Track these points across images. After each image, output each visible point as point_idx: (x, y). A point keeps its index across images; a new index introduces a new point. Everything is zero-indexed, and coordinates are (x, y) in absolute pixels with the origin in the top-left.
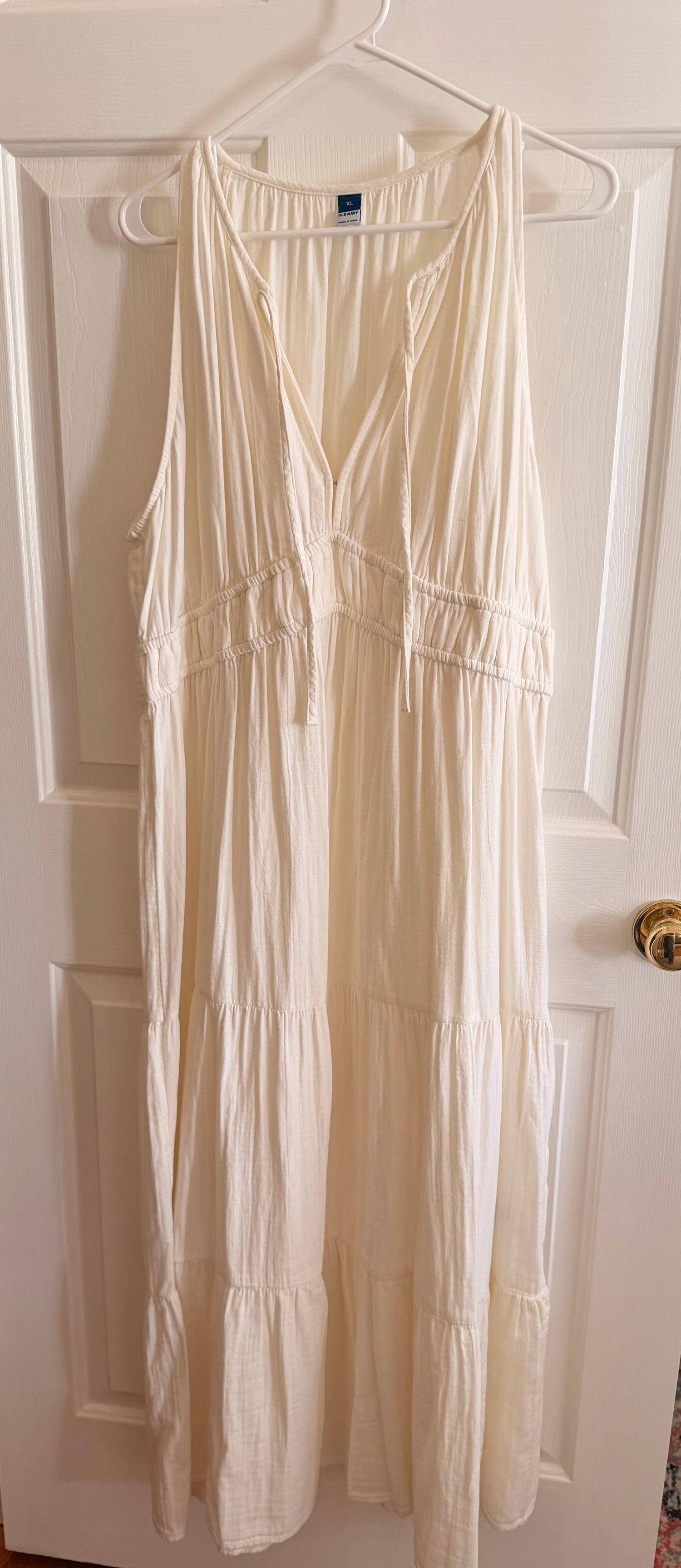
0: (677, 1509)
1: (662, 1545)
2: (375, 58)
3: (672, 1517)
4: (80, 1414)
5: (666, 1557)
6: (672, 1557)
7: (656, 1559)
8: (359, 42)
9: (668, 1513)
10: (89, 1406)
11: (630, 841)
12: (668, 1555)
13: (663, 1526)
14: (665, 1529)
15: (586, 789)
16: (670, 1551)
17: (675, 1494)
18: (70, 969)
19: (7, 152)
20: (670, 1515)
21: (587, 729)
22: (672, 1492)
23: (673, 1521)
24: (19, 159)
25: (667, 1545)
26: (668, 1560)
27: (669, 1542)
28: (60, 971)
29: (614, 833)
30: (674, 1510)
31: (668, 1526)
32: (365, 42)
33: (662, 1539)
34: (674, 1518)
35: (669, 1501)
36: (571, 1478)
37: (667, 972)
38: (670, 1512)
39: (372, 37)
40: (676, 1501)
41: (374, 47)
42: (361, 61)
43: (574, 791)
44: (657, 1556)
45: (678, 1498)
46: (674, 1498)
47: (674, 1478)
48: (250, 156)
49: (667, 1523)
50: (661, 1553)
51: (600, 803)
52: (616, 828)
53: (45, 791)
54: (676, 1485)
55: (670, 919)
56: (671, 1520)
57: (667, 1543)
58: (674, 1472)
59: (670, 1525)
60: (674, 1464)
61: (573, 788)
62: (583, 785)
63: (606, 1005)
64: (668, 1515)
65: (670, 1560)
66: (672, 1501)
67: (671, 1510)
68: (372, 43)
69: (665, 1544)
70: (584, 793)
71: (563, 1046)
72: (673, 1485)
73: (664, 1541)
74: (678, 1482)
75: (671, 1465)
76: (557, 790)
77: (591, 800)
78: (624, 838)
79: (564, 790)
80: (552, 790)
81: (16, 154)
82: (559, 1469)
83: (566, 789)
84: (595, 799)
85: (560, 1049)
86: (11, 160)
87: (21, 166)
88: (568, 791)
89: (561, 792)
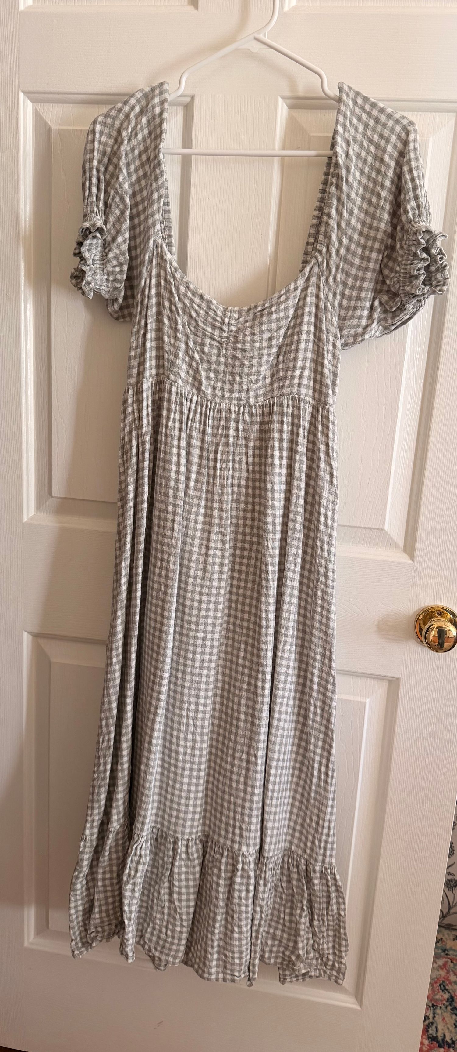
0: (435, 1035)
2: (266, 47)
3: (432, 1041)
8: (257, 36)
9: (429, 1038)
10: (34, 940)
11: (415, 563)
14: (426, 1049)
15: (386, 528)
17: (435, 1025)
18: (36, 636)
19: (27, 99)
20: (430, 1040)
22: (432, 1023)
23: (432, 1043)
24: (35, 104)
28: (30, 637)
29: (405, 559)
30: (433, 1036)
32: (261, 37)
35: (430, 1030)
36: (361, 1005)
37: (436, 653)
38: (431, 1038)
39: (265, 34)
40: (435, 1030)
41: (266, 39)
42: (257, 48)
43: (378, 529)
45: (436, 1028)
46: (434, 1027)
47: (434, 1014)
48: (183, 107)
51: (395, 538)
52: (406, 556)
53: (28, 515)
54: (436, 1019)
55: (439, 618)
56: (430, 1043)
58: (434, 1009)
59: (430, 1047)
60: (435, 1004)
61: (377, 527)
62: (384, 525)
63: (396, 676)
66: (432, 1030)
67: (431, 1036)
68: (265, 36)
70: (385, 530)
71: (365, 702)
72: (433, 1018)
74: (437, 1016)
75: (433, 1004)
76: (367, 528)
77: (389, 536)
78: (411, 562)
79: (371, 528)
80: (363, 528)
81: (33, 101)
82: (353, 1000)
83: (373, 527)
84: (391, 535)
85: (363, 705)
86: (29, 104)
87: (36, 109)
88: (374, 529)
89: (369, 530)
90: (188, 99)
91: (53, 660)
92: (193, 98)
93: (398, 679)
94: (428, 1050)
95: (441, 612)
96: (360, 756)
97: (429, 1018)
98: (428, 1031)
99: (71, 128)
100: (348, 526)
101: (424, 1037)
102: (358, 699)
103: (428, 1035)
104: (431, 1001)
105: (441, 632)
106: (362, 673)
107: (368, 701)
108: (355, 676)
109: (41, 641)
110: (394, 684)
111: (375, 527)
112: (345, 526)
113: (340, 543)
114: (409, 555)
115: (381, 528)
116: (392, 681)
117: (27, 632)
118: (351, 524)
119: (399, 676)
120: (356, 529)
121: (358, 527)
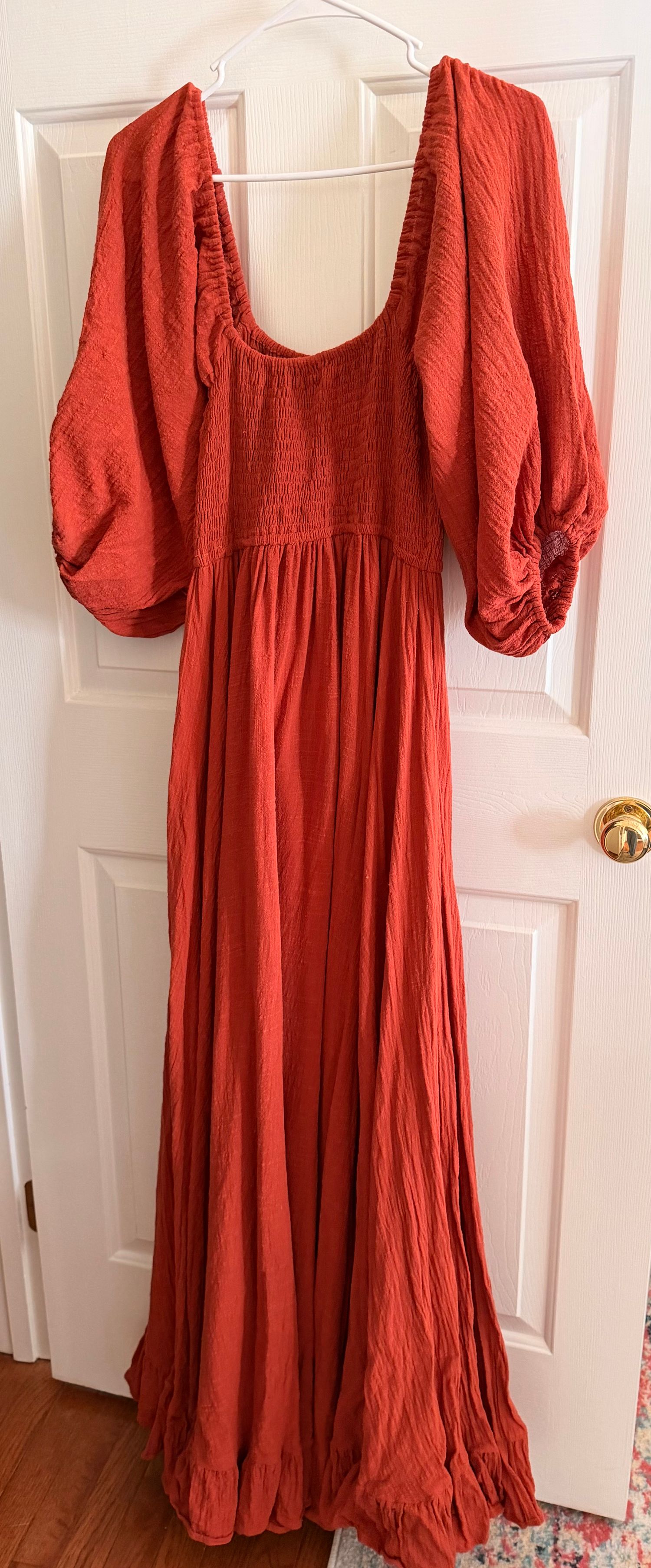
4: (113, 1259)
7: (641, 1380)
10: (121, 1252)
11: (590, 740)
15: (547, 691)
18: (96, 854)
19: (25, 121)
24: (37, 127)
28: (88, 855)
29: (576, 733)
33: (647, 1363)
36: (551, 1349)
43: (536, 693)
44: (642, 1377)
48: (230, 111)
50: (646, 1374)
51: (560, 703)
52: (577, 730)
53: (70, 693)
55: (628, 816)
62: (544, 685)
63: (572, 897)
70: (546, 694)
71: (532, 935)
76: (521, 692)
77: (553, 702)
78: (585, 737)
79: (527, 692)
80: (516, 692)
81: (34, 122)
82: (541, 1342)
83: (529, 690)
84: (556, 701)
85: (528, 939)
86: (29, 128)
87: (39, 133)
88: (530, 693)
89: (524, 695)
90: (236, 97)
91: (116, 884)
92: (242, 94)
93: (576, 903)
95: (629, 808)
96: (528, 1008)
99: (85, 155)
100: (495, 690)
102: (521, 930)
105: (632, 836)
106: (525, 895)
107: (535, 934)
108: (518, 899)
109: (100, 859)
110: (570, 910)
111: (532, 690)
112: (490, 690)
113: (485, 715)
114: (581, 728)
115: (539, 690)
116: (568, 906)
117: (81, 848)
118: (498, 688)
119: (576, 898)
120: (506, 694)
121: (509, 692)
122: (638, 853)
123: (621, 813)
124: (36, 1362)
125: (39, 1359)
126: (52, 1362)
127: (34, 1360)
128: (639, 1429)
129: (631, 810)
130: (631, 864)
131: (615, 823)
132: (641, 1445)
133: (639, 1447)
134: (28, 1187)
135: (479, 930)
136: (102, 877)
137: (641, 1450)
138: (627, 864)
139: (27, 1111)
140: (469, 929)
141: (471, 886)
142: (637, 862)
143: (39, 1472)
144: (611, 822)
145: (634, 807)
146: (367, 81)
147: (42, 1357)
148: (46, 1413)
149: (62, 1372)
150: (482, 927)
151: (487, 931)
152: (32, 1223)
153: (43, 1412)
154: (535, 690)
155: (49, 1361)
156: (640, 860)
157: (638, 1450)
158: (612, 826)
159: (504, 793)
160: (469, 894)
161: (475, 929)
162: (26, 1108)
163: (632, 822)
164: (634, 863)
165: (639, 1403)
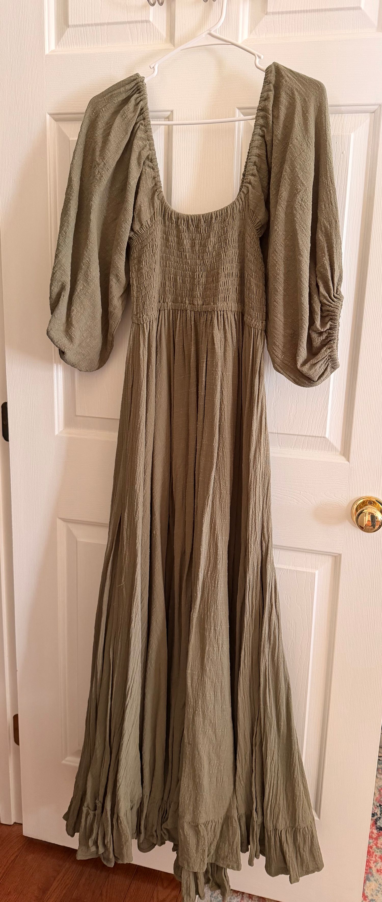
1: (374, 844)
3: (379, 830)
4: (64, 762)
5: (375, 850)
6: (378, 851)
9: (377, 828)
10: (68, 758)
11: (350, 464)
12: (376, 850)
13: (375, 835)
14: (375, 837)
15: (327, 436)
16: (378, 848)
18: (67, 522)
20: (378, 829)
21: (327, 403)
23: (380, 832)
24: (57, 123)
25: (376, 845)
26: (376, 852)
27: (377, 843)
28: (62, 522)
29: (342, 460)
31: (377, 835)
34: (380, 831)
35: (377, 822)
43: (321, 437)
44: (370, 850)
47: (381, 811)
49: (376, 834)
50: (373, 849)
51: (334, 443)
52: (343, 458)
55: (370, 507)
56: (379, 832)
57: (376, 843)
58: (381, 808)
59: (378, 834)
62: (325, 433)
63: (338, 552)
64: (377, 829)
65: (377, 852)
66: (379, 823)
67: (379, 827)
68: (215, 32)
69: (375, 844)
70: (326, 438)
71: (315, 573)
72: (381, 814)
73: (375, 842)
75: (380, 804)
76: (312, 436)
77: (330, 442)
78: (347, 462)
79: (315, 437)
80: (310, 436)
81: (56, 120)
83: (317, 435)
84: (332, 442)
85: (313, 575)
86: (54, 123)
87: (59, 127)
88: (318, 437)
89: (314, 438)
90: (169, 113)
91: (78, 540)
92: (172, 111)
93: (340, 555)
94: (377, 836)
95: (370, 502)
96: (312, 615)
97: (377, 815)
98: (376, 824)
100: (298, 435)
101: (373, 828)
102: (310, 570)
103: (376, 827)
104: (379, 802)
105: (373, 517)
106: (311, 550)
107: (317, 572)
108: (308, 552)
109: (70, 525)
110: (337, 559)
111: (319, 436)
112: (296, 435)
113: (292, 448)
114: (345, 457)
115: (323, 436)
116: (335, 557)
117: (59, 518)
118: (300, 434)
119: (340, 552)
120: (304, 437)
121: (306, 436)
122: (377, 527)
123: (366, 505)
124: (13, 824)
125: (15, 823)
126: (23, 824)
127: (12, 824)
128: (367, 882)
129: (372, 503)
130: (371, 534)
131: (363, 510)
132: (368, 892)
133: (367, 893)
134: (16, 718)
135: (286, 569)
136: (70, 535)
137: (368, 895)
138: (369, 533)
139: (18, 672)
140: (280, 569)
141: (282, 545)
142: (374, 533)
143: (10, 892)
144: (362, 510)
145: (374, 502)
146: (239, 109)
147: (16, 822)
148: (17, 856)
149: (28, 831)
150: (287, 568)
151: (290, 570)
152: (17, 741)
153: (15, 855)
154: (320, 436)
155: (22, 824)
156: (376, 532)
157: (366, 894)
158: (361, 512)
159: (302, 492)
160: (280, 549)
161: (283, 569)
162: (17, 671)
163: (374, 510)
164: (373, 533)
165: (367, 866)
